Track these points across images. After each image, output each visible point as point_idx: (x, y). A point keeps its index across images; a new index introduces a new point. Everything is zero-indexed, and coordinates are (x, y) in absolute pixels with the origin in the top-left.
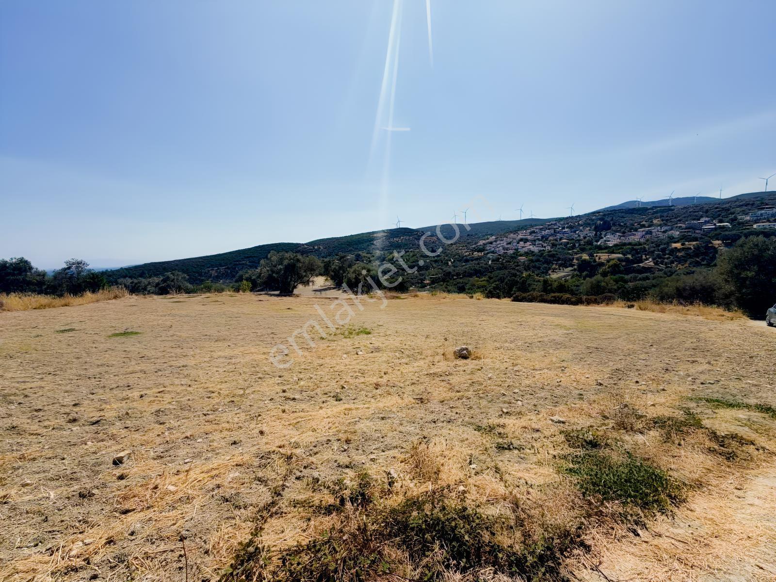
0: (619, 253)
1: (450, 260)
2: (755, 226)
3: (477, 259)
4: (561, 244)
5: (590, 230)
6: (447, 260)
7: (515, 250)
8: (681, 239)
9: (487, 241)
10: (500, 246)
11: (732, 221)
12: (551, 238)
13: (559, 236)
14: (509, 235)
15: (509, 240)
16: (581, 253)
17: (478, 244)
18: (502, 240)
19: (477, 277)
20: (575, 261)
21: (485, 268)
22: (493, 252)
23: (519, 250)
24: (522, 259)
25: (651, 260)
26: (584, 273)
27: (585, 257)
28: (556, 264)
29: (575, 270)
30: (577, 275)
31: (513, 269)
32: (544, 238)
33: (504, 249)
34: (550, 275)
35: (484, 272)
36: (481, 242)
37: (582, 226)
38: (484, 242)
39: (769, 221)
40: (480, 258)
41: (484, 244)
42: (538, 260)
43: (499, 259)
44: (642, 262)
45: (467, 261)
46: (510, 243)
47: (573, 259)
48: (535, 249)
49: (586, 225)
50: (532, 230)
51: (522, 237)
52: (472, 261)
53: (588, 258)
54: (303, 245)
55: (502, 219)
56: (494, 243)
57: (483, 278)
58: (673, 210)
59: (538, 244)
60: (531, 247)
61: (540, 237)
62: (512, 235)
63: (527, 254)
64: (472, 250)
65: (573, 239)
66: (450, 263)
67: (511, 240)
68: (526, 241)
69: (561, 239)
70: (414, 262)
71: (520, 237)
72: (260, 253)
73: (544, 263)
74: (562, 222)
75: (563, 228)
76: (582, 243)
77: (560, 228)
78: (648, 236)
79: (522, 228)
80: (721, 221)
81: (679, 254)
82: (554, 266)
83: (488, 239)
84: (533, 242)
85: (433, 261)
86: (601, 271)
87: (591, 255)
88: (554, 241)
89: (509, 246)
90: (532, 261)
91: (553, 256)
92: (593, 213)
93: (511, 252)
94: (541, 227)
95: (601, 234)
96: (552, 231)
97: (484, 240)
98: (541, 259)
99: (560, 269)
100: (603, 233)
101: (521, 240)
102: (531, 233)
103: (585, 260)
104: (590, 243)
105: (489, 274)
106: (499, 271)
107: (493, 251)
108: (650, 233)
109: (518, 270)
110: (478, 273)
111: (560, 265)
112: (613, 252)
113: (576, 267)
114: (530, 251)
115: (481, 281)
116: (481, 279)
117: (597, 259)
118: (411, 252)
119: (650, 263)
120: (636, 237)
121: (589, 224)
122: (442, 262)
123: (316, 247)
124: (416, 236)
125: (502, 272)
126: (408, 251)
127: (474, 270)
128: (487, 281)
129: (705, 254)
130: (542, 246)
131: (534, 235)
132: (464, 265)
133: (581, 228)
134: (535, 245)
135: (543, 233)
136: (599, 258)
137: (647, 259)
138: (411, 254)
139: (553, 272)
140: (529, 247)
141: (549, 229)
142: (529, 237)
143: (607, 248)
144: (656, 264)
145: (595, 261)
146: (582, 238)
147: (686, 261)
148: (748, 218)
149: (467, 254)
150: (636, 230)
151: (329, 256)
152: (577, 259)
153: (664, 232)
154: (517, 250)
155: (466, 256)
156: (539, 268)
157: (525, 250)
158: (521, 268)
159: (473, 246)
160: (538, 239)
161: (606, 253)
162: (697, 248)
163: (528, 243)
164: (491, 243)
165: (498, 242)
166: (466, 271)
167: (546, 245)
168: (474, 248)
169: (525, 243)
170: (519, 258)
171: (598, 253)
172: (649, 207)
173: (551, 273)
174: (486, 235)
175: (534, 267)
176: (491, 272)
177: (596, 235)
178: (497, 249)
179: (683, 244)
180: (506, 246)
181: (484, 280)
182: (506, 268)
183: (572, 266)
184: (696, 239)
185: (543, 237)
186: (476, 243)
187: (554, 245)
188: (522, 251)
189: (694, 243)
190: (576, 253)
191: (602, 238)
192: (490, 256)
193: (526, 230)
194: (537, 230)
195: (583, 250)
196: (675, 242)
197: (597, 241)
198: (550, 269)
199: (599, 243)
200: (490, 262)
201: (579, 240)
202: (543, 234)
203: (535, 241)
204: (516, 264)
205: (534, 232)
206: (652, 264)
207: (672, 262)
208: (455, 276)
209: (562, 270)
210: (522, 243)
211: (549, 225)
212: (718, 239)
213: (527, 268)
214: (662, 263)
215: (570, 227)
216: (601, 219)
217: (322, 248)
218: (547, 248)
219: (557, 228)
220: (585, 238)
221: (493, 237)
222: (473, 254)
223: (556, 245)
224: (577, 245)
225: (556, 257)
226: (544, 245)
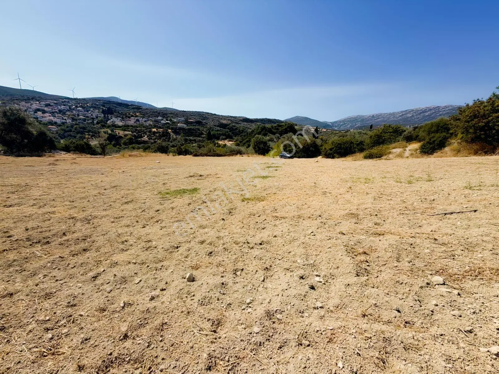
0: (129, 131)
2: (179, 125)
4: (81, 119)
5: (98, 112)
8: (155, 127)
11: (171, 120)
12: (68, 113)
13: (75, 112)
24: (53, 128)
25: (146, 136)
26: (113, 143)
28: (89, 135)
37: (90, 107)
39: (182, 123)
42: (71, 131)
44: (142, 138)
47: (101, 132)
48: (57, 120)
49: (94, 107)
50: (46, 102)
51: (37, 107)
58: (142, 109)
59: (58, 117)
60: (51, 118)
61: (57, 111)
62: (24, 103)
63: (52, 123)
65: (88, 117)
68: (43, 111)
69: (78, 115)
71: (35, 106)
74: (73, 102)
75: (77, 107)
76: (97, 120)
77: (74, 106)
78: (138, 122)
79: (32, 99)
80: (167, 120)
81: (157, 135)
82: (87, 136)
84: (53, 113)
86: (122, 142)
87: (112, 131)
88: (73, 116)
94: (56, 102)
95: (108, 117)
96: (68, 108)
99: (93, 139)
100: (110, 116)
101: (38, 110)
102: (46, 105)
104: (104, 122)
108: (138, 120)
112: (125, 130)
113: (105, 138)
119: (145, 138)
120: (132, 122)
121: (96, 108)
129: (167, 136)
130: (63, 119)
131: (50, 107)
133: (92, 109)
134: (55, 117)
136: (119, 133)
137: (144, 136)
140: (49, 117)
141: (64, 105)
142: (46, 109)
143: (119, 127)
144: (149, 139)
145: (116, 135)
146: (95, 117)
147: (160, 139)
148: (175, 120)
150: (129, 118)
152: (104, 132)
153: (145, 121)
154: (37, 118)
157: (47, 119)
161: (120, 130)
162: (163, 132)
163: (47, 114)
169: (43, 113)
170: (49, 127)
171: (116, 130)
172: (130, 104)
177: (105, 116)
179: (157, 130)
184: (160, 128)
185: (60, 111)
187: (73, 119)
189: (162, 130)
194: (53, 104)
196: (154, 128)
202: (59, 108)
205: (49, 105)
206: (147, 139)
207: (156, 139)
210: (40, 113)
212: (170, 129)
214: (151, 139)
216: (104, 106)
218: (68, 121)
219: (71, 106)
220: (97, 117)
223: (76, 120)
224: (95, 122)
225: (85, 129)
226: (65, 118)
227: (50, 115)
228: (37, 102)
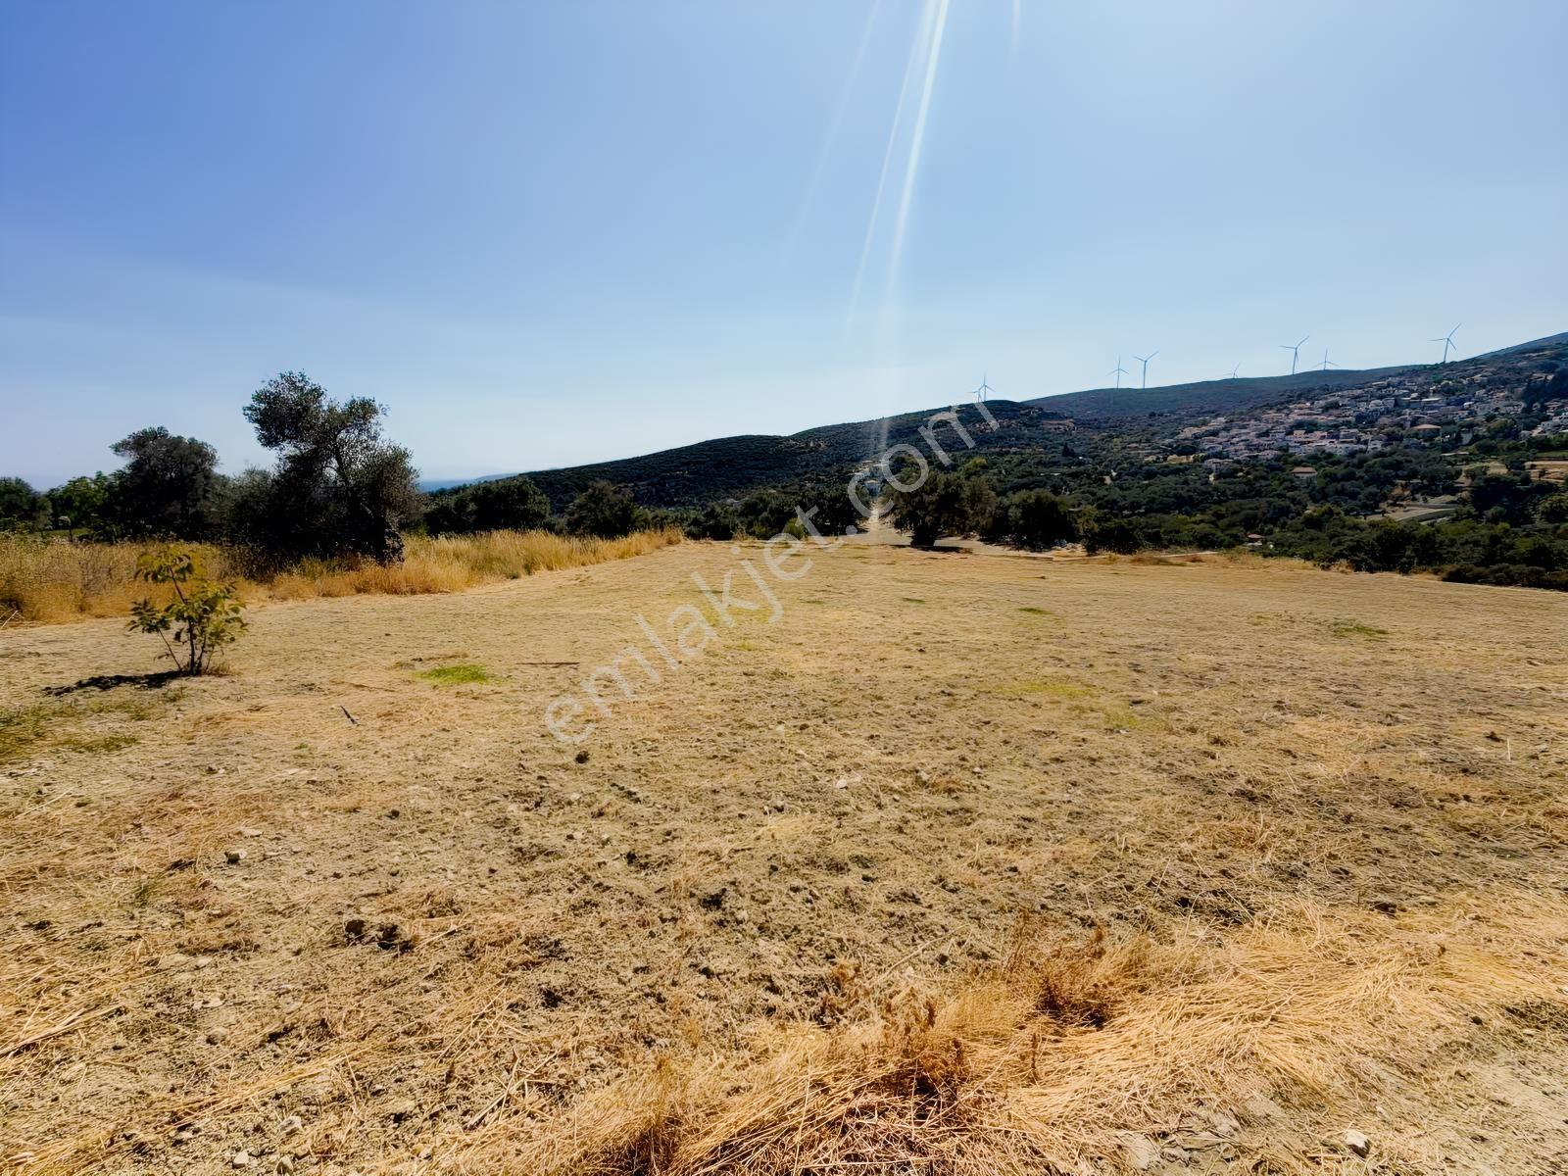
1: (1109, 474)
3: (1176, 471)
4: (1416, 435)
5: (1507, 398)
6: (1102, 473)
7: (1280, 449)
9: (1204, 428)
10: (1241, 441)
12: (1384, 420)
13: (1408, 414)
14: (1264, 413)
15: (1264, 427)
16: (1482, 460)
17: (1182, 436)
18: (1244, 427)
19: (1180, 512)
20: (1462, 479)
21: (1204, 493)
22: (1219, 455)
23: (1291, 451)
24: (1305, 472)
26: (1492, 511)
27: (1497, 468)
29: (1463, 502)
30: (1469, 515)
31: (1280, 496)
32: (1365, 421)
33: (1249, 447)
34: (1384, 512)
35: (1200, 502)
36: (1188, 432)
37: (1481, 386)
38: (1195, 430)
40: (1186, 469)
41: (1196, 437)
42: (1350, 477)
43: (1236, 471)
45: (1150, 475)
46: (1266, 434)
47: (1459, 473)
48: (1339, 448)
49: (1493, 384)
50: (1331, 399)
51: (1300, 418)
52: (1166, 475)
53: (1504, 471)
54: (787, 439)
55: (1240, 375)
56: (1224, 433)
57: (1199, 517)
59: (1345, 436)
60: (1326, 442)
61: (1352, 419)
62: (1272, 414)
63: (1315, 459)
64: (1165, 451)
65: (1450, 423)
66: (1108, 480)
67: (1270, 426)
68: (1310, 427)
69: (1414, 423)
70: (1023, 477)
71: (1294, 417)
72: (708, 456)
73: (1367, 484)
74: (1420, 380)
75: (1424, 394)
76: (1482, 431)
77: (1414, 395)
79: (1299, 397)
82: (1397, 491)
83: (1205, 423)
84: (1333, 430)
85: (1069, 475)
86: (1545, 504)
87: (1516, 465)
88: (1396, 429)
89: (1263, 441)
90: (1333, 478)
91: (1397, 466)
92: (1522, 351)
93: (1269, 454)
94: (1357, 391)
95: (1545, 408)
96: (1390, 402)
97: (1197, 426)
98: (1359, 473)
99: (1414, 499)
100: (1553, 404)
101: (1299, 425)
102: (1326, 409)
103: (1497, 479)
104: (1509, 432)
105: (1215, 507)
106: (1238, 501)
107: (1220, 453)
109: (1293, 500)
110: (1185, 503)
111: (1416, 490)
113: (1464, 494)
114: (1324, 452)
115: (1195, 523)
116: (1193, 519)
117: (1534, 475)
118: (1015, 453)
121: (1505, 383)
122: (1089, 476)
123: (812, 445)
124: (1026, 419)
125: (1249, 504)
126: (1008, 453)
127: (1175, 496)
128: (1213, 523)
130: (1359, 441)
131: (1335, 412)
132: (1147, 486)
133: (1481, 393)
134: (1337, 437)
135: (1362, 407)
138: (1016, 459)
139: (1394, 505)
140: (1320, 441)
141: (1381, 398)
142: (1322, 419)
145: (1527, 480)
146: (1480, 418)
149: (1150, 459)
151: (838, 460)
152: (1472, 475)
154: (1285, 449)
155: (1147, 463)
156: (1353, 496)
157: (1310, 449)
158: (1302, 494)
159: (1167, 441)
160: (1348, 424)
163: (1318, 434)
164: (1215, 433)
165: (1234, 432)
166: (1154, 499)
167: (1369, 437)
168: (1170, 445)
169: (1308, 432)
170: (1298, 470)
171: (1539, 459)
173: (1388, 509)
174: (1199, 414)
175: (1341, 492)
176: (1219, 502)
177: (1527, 410)
178: (1232, 448)
180: (1256, 441)
181: (1202, 521)
182: (1259, 494)
183: (1454, 491)
185: (1360, 418)
186: (1174, 434)
187: (1391, 438)
188: (1300, 453)
190: (1467, 461)
191: (1548, 418)
192: (1210, 463)
193: (1312, 400)
194: (1346, 401)
195: (1488, 451)
197: (1531, 427)
198: (1385, 498)
199: (1535, 433)
200: (1212, 478)
201: (1471, 426)
202: (1362, 409)
203: (1336, 427)
204: (1288, 484)
205: (1335, 406)
208: (1125, 508)
209: (1421, 502)
210: (1299, 434)
211: (1380, 388)
213: (1319, 495)
215: (1447, 392)
216: (1550, 369)
217: (823, 445)
218: (1370, 446)
219: (1404, 395)
220: (1490, 418)
221: (1222, 419)
222: (1165, 459)
223: (1400, 439)
224: (1467, 438)
225: (1402, 469)
226: (1364, 438)
227: (1325, 434)
228: (1308, 404)
